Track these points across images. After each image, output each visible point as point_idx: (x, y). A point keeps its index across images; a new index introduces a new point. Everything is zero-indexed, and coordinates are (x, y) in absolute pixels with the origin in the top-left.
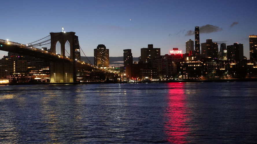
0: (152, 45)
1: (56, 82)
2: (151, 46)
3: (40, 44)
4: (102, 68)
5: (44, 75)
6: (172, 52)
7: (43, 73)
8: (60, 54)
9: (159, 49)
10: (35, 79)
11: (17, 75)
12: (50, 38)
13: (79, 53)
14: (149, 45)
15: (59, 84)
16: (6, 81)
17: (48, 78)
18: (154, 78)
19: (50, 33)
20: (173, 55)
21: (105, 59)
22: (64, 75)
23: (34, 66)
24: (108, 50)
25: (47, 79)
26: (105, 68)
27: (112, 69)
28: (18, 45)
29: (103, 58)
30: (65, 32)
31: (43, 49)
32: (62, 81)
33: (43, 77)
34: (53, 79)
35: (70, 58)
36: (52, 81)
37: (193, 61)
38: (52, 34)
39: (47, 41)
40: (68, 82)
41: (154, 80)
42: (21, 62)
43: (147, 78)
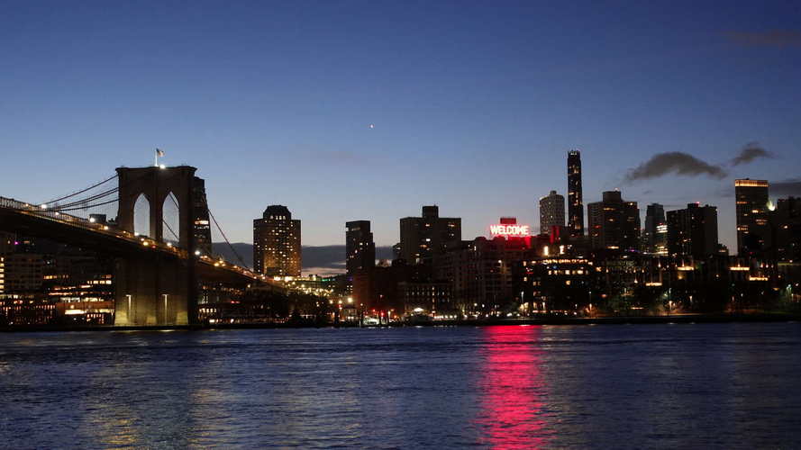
0: (434, 209)
1: (134, 325)
2: (430, 211)
3: (84, 204)
4: (277, 279)
5: (95, 300)
6: (498, 230)
7: (93, 296)
8: (148, 235)
9: (457, 221)
10: (68, 312)
11: (9, 302)
13: (207, 232)
14: (426, 209)
15: (142, 330)
17: (107, 311)
18: (440, 311)
19: (117, 169)
20: (500, 239)
21: (287, 251)
22: (159, 300)
23: (65, 272)
24: (297, 223)
25: (105, 313)
26: (288, 279)
27: (308, 284)
28: (14, 205)
29: (280, 247)
30: (163, 167)
31: (92, 220)
32: (152, 320)
33: (93, 308)
34: (125, 314)
35: (179, 248)
36: (122, 319)
37: (562, 257)
38: (122, 172)
39: (108, 193)
40: (171, 324)
41: (440, 317)
42: (24, 260)
43: (419, 310)
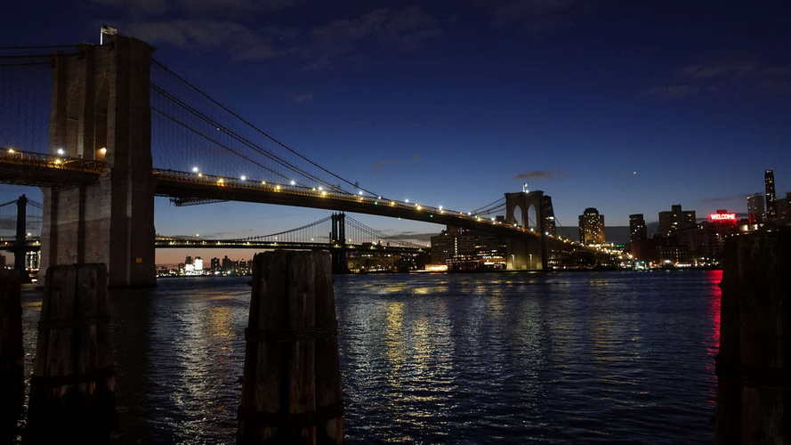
0: (679, 207)
1: (515, 270)
6: (715, 217)
7: (497, 256)
8: (521, 225)
9: (693, 213)
10: (486, 264)
11: (459, 259)
12: (505, 200)
13: (553, 222)
14: (673, 206)
15: (520, 272)
16: (443, 268)
17: (503, 263)
18: (681, 262)
19: (505, 194)
20: (718, 221)
21: (597, 231)
22: (527, 257)
23: (485, 244)
24: (602, 217)
26: (598, 245)
27: (608, 248)
29: (593, 229)
30: (527, 192)
32: (524, 267)
33: (497, 261)
34: (511, 264)
35: (537, 231)
39: (501, 206)
40: (534, 269)
41: (681, 265)
43: (668, 261)
